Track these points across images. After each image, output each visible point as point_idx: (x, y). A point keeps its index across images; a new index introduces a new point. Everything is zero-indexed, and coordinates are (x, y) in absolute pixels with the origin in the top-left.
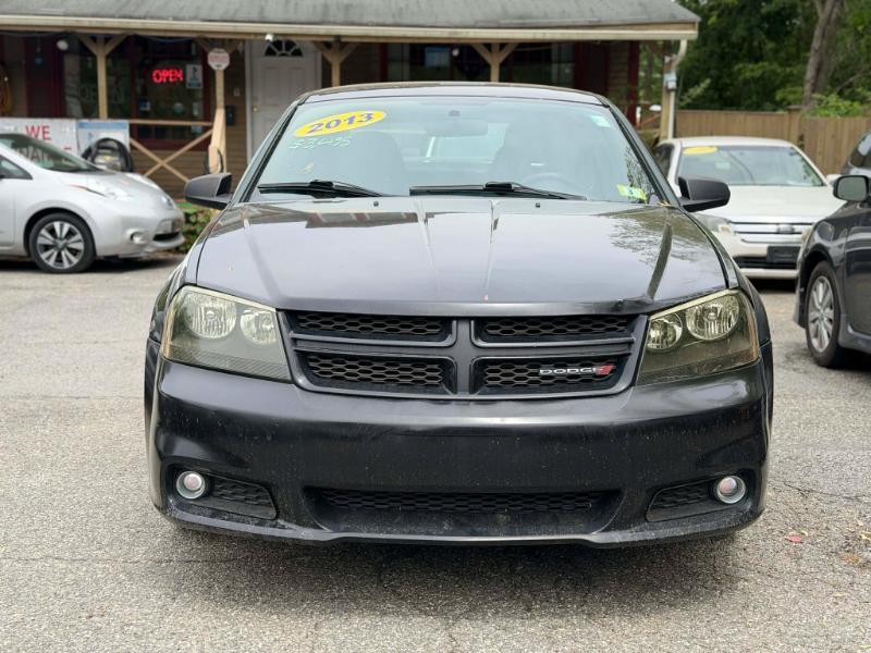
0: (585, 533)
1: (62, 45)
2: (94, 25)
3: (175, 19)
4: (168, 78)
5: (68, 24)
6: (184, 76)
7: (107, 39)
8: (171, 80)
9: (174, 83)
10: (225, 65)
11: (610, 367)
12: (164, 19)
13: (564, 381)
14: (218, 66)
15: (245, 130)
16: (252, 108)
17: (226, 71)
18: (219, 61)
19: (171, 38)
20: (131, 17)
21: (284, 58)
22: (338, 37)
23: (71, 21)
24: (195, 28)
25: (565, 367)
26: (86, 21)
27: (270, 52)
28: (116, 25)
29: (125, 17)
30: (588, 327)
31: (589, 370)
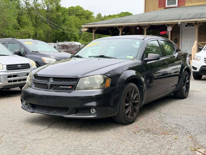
0: (64, 115)
1: (138, 28)
2: (143, 24)
3: (159, 21)
4: (163, 33)
5: (138, 24)
6: (167, 33)
7: (146, 26)
8: (164, 34)
9: (165, 34)
10: (171, 30)
11: (72, 87)
12: (157, 21)
13: (64, 89)
14: (170, 30)
15: (179, 44)
16: (181, 39)
17: (171, 31)
18: (169, 29)
19: (158, 25)
20: (150, 21)
21: (190, 27)
22: (196, 22)
23: (138, 23)
24: (163, 22)
25: (64, 86)
26: (141, 23)
27: (186, 26)
28: (147, 23)
29: (149, 21)
30: (70, 80)
31: (68, 87)
